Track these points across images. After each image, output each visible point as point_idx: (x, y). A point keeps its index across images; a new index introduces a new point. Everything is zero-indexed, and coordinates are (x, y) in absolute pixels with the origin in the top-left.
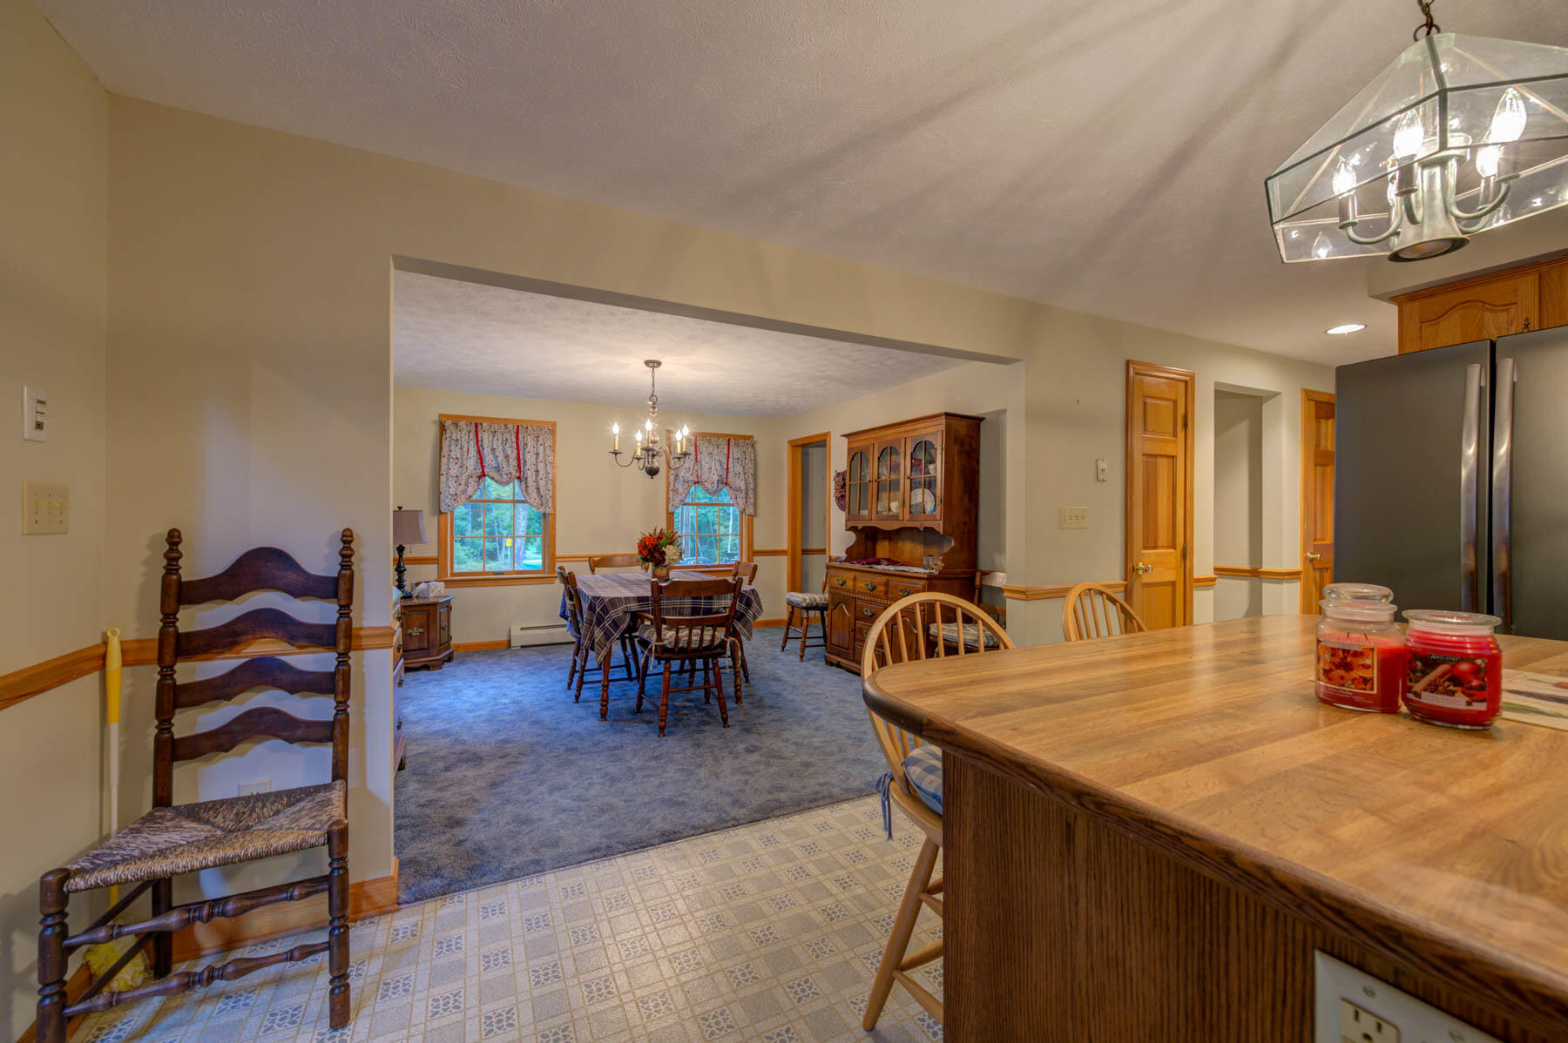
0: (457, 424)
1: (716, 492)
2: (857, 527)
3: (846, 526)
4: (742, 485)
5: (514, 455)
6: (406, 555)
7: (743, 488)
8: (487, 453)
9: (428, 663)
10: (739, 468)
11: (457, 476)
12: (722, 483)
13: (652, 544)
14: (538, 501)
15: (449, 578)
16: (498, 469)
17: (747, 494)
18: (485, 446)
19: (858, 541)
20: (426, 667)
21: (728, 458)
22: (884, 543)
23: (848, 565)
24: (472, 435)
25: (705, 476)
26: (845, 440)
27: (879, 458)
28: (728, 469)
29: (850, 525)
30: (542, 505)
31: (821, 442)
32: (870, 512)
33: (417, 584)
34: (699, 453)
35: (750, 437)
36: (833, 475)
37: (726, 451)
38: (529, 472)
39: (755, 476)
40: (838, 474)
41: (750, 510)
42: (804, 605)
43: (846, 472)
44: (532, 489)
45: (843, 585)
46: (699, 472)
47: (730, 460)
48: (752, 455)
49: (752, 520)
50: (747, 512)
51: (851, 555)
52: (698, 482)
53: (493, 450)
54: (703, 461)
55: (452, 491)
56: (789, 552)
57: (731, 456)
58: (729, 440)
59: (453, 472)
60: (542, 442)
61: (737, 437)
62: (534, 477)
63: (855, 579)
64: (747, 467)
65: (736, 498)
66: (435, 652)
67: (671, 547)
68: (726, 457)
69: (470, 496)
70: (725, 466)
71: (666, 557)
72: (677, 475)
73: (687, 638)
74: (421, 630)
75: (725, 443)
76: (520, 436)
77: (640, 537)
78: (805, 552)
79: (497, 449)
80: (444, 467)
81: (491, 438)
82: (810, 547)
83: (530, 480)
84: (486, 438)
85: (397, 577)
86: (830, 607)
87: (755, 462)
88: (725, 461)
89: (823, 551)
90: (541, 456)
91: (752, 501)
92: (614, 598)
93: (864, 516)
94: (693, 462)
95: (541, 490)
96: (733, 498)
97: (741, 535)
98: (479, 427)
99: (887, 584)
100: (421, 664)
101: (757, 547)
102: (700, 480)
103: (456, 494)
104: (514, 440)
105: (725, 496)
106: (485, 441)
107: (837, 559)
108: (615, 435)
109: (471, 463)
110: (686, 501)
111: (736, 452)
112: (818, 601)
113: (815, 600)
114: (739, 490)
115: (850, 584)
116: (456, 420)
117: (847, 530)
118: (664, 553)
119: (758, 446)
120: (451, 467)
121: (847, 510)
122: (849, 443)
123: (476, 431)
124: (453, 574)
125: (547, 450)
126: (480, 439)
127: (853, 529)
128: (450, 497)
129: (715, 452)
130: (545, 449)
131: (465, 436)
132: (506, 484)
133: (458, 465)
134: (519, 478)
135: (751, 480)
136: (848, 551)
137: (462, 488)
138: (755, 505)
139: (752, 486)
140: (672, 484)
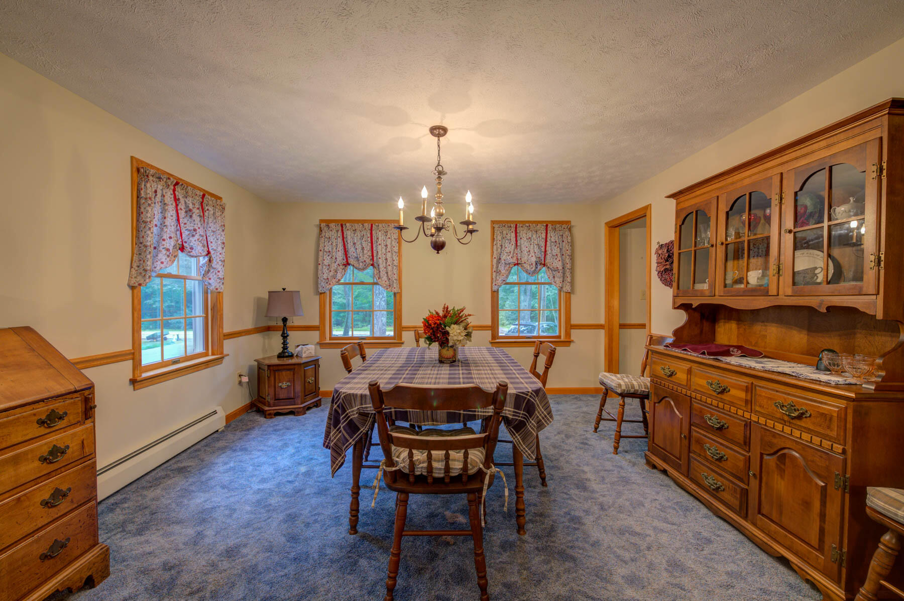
0: (328, 226)
1: (535, 272)
2: (691, 305)
3: (674, 303)
4: (559, 265)
5: (369, 247)
6: (289, 324)
7: (560, 268)
8: (350, 246)
9: (293, 410)
10: (556, 251)
11: (329, 265)
12: (541, 264)
13: (435, 323)
14: (387, 283)
15: (328, 341)
16: (357, 259)
17: (564, 274)
18: (349, 242)
19: (689, 322)
20: (292, 413)
21: (546, 241)
22: (727, 325)
23: (677, 352)
24: (340, 234)
25: (524, 259)
26: (673, 202)
27: (727, 213)
28: (545, 251)
29: (681, 301)
30: (390, 286)
31: (640, 217)
32: (713, 286)
33: (298, 346)
34: (519, 238)
35: (568, 222)
36: (655, 246)
37: (544, 235)
38: (380, 261)
39: (572, 257)
40: (661, 246)
41: (567, 288)
42: (619, 391)
43: (672, 242)
44: (383, 273)
45: (671, 376)
46: (519, 255)
47: (548, 243)
48: (569, 238)
49: (570, 298)
50: (564, 289)
51: (681, 338)
52: (518, 264)
53: (354, 244)
54: (523, 246)
55: (325, 276)
56: (606, 327)
57: (548, 240)
58: (547, 226)
59: (326, 263)
60: (390, 236)
61: (554, 223)
62: (384, 264)
63: (689, 372)
64: (564, 249)
65: (554, 277)
66: (299, 402)
67: (455, 326)
68: (544, 241)
69: (339, 280)
70: (543, 249)
71: (449, 338)
72: (500, 259)
73: (425, 465)
74: (289, 384)
75: (543, 228)
76: (373, 232)
77: (426, 315)
78: (623, 326)
79: (358, 244)
80: (320, 259)
81: (352, 235)
82: (628, 322)
83: (381, 266)
84: (349, 234)
85: (282, 341)
86: (653, 398)
87: (572, 244)
88: (543, 244)
89: (643, 326)
90: (389, 246)
91: (569, 279)
92: (350, 394)
93: (702, 291)
94: (513, 247)
95: (389, 274)
96: (551, 277)
97: (560, 310)
98: (344, 226)
99: (749, 389)
100: (289, 410)
101: (574, 321)
102: (519, 262)
103: (328, 279)
104: (369, 235)
105: (543, 275)
106: (349, 237)
107: (660, 340)
108: (400, 210)
109: (340, 255)
110: (508, 281)
111: (553, 236)
112: (637, 388)
113: (633, 386)
114: (557, 270)
115: (681, 376)
116: (328, 222)
117: (675, 308)
118: (447, 333)
119: (575, 230)
120: (325, 258)
121: (675, 284)
122: (677, 204)
123: (342, 230)
124: (331, 339)
125: (393, 243)
126: (345, 236)
127: (685, 307)
128: (324, 281)
129: (534, 236)
130: (392, 241)
131: (334, 234)
132: (364, 269)
133: (330, 257)
134: (372, 265)
135: (568, 261)
136: (677, 333)
137: (331, 274)
138: (572, 283)
139: (569, 266)
140: (495, 266)
